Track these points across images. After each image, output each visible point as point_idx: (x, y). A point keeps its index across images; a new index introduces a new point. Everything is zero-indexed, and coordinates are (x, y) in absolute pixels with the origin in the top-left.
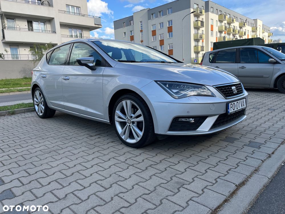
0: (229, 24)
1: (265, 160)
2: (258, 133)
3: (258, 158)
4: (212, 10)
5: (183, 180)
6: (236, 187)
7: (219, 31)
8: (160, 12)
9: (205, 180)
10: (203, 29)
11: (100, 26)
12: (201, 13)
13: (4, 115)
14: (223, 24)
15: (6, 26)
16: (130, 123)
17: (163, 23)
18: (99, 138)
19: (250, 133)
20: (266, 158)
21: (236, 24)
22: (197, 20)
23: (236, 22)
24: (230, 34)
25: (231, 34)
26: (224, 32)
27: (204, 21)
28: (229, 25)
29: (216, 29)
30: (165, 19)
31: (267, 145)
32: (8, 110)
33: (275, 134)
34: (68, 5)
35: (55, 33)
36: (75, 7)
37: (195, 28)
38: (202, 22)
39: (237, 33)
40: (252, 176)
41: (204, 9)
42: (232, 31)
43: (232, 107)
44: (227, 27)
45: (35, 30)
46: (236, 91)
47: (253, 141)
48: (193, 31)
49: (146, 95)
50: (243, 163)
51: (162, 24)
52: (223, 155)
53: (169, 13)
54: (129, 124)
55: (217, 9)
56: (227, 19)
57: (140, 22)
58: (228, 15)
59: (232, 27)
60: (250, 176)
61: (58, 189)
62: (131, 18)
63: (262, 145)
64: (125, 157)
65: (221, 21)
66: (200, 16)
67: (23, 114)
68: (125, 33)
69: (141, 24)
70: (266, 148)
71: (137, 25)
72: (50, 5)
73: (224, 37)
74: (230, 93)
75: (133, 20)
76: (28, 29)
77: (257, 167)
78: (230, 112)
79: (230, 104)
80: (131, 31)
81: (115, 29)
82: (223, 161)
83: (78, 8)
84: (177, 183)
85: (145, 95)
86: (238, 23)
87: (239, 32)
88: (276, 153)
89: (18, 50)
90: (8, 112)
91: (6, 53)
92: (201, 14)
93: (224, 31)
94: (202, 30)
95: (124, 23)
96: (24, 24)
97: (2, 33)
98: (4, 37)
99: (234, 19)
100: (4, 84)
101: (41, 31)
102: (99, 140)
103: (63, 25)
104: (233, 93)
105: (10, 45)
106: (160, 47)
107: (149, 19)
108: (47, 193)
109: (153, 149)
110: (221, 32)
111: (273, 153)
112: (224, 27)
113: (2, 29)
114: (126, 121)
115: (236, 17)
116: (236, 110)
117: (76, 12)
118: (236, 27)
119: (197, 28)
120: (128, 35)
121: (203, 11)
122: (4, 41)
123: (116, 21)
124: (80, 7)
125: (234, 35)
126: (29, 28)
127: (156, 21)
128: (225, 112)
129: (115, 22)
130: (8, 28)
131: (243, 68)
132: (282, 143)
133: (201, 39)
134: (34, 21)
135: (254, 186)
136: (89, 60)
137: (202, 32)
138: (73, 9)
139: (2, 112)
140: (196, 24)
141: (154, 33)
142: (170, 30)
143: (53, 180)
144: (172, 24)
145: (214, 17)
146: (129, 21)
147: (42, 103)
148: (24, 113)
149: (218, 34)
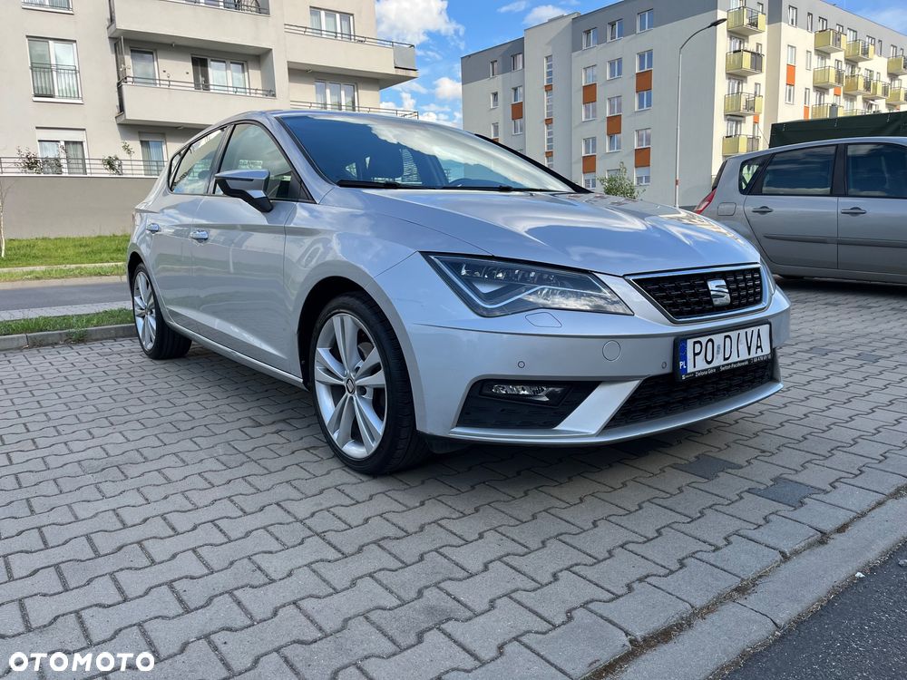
0: (852, 63)
1: (796, 553)
2: (823, 450)
3: (772, 545)
4: (791, 14)
5: (459, 602)
6: (630, 647)
7: (814, 87)
8: (613, 25)
9: (531, 610)
10: (761, 78)
11: (412, 74)
12: (754, 24)
13: (54, 344)
14: (830, 62)
15: (130, 73)
16: (352, 392)
17: (620, 60)
18: (277, 432)
19: (797, 446)
20: (803, 544)
21: (877, 65)
22: (737, 49)
23: (876, 56)
24: (856, 96)
25: (860, 98)
26: (832, 91)
27: (764, 51)
28: (853, 67)
29: (804, 79)
30: (627, 48)
31: (834, 497)
32: (66, 328)
33: (886, 458)
34: (315, 10)
35: (274, 95)
36: (338, 15)
37: (730, 76)
38: (756, 57)
39: (879, 92)
40: (712, 612)
41: (766, 11)
42: (861, 87)
43: (699, 354)
44: (846, 74)
45: (216, 88)
46: (728, 296)
47: (790, 477)
48: (722, 86)
49: (392, 301)
50: (704, 558)
51: (617, 65)
52: (651, 519)
53: (642, 27)
54: (350, 395)
55: (809, 14)
56: (844, 45)
57: (547, 58)
58: (850, 35)
59: (863, 72)
60: (709, 609)
61: (45, 595)
62: (517, 48)
63: (814, 496)
64: (316, 504)
65: (823, 54)
66: (750, 37)
67: (109, 343)
68: (495, 95)
69: (549, 67)
70: (822, 508)
71: (534, 69)
72: (262, 9)
73: (834, 107)
74: (698, 303)
75: (522, 52)
76: (193, 85)
77: (751, 575)
78: (690, 369)
79: (690, 343)
80: (516, 89)
81: (465, 81)
82: (637, 543)
83: (346, 16)
84: (431, 610)
85: (388, 301)
86: (886, 60)
87: (885, 92)
88: (852, 530)
89: (164, 147)
90: (67, 334)
91: (128, 157)
92: (753, 28)
93: (832, 86)
94: (756, 84)
95: (493, 63)
96: (181, 70)
97: (117, 94)
98: (122, 108)
99: (871, 48)
100: (114, 247)
101: (231, 89)
102: (276, 438)
103: (299, 73)
104: (710, 302)
105: (139, 132)
106: (607, 139)
107: (574, 50)
108: (8, 602)
109: (423, 483)
110: (821, 89)
111: (842, 529)
112: (833, 73)
113: (118, 84)
114: (343, 383)
115: (877, 41)
116: (718, 362)
117: (339, 31)
118: (875, 74)
119: (737, 76)
120: (506, 101)
121: (762, 19)
122: (121, 120)
123: (469, 56)
124: (352, 15)
125: (868, 102)
126: (199, 81)
127: (598, 55)
128: (668, 370)
129: (466, 60)
130: (136, 80)
131: (855, 212)
132: (897, 494)
133: (751, 112)
134: (212, 60)
135: (704, 649)
136: (252, 180)
137: (756, 88)
138: (331, 20)
139: (48, 335)
140: (734, 61)
141: (590, 93)
142: (644, 82)
143: (50, 564)
144: (650, 65)
145: (797, 39)
146: (511, 54)
147: (152, 313)
148: (115, 338)
149: (813, 96)
